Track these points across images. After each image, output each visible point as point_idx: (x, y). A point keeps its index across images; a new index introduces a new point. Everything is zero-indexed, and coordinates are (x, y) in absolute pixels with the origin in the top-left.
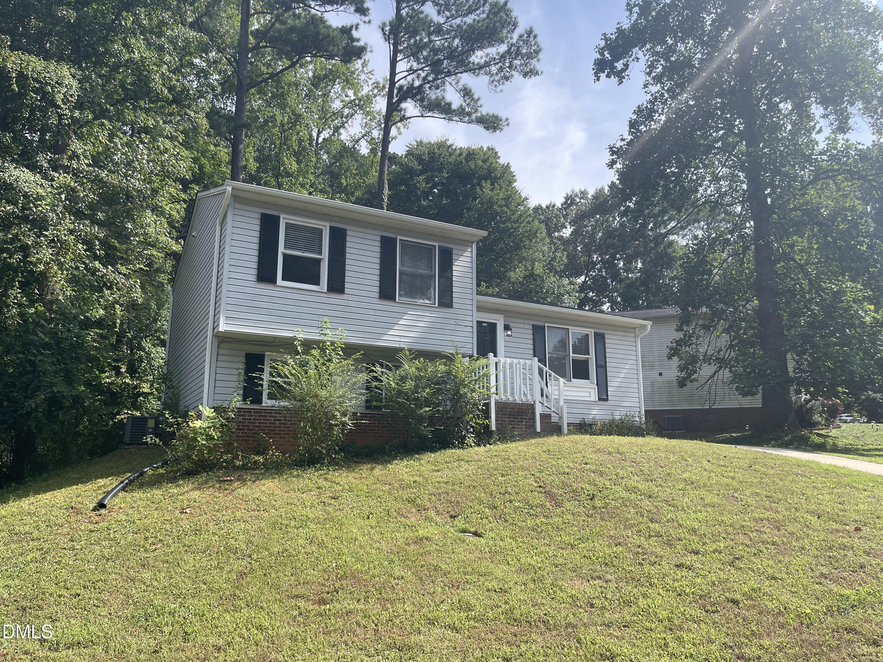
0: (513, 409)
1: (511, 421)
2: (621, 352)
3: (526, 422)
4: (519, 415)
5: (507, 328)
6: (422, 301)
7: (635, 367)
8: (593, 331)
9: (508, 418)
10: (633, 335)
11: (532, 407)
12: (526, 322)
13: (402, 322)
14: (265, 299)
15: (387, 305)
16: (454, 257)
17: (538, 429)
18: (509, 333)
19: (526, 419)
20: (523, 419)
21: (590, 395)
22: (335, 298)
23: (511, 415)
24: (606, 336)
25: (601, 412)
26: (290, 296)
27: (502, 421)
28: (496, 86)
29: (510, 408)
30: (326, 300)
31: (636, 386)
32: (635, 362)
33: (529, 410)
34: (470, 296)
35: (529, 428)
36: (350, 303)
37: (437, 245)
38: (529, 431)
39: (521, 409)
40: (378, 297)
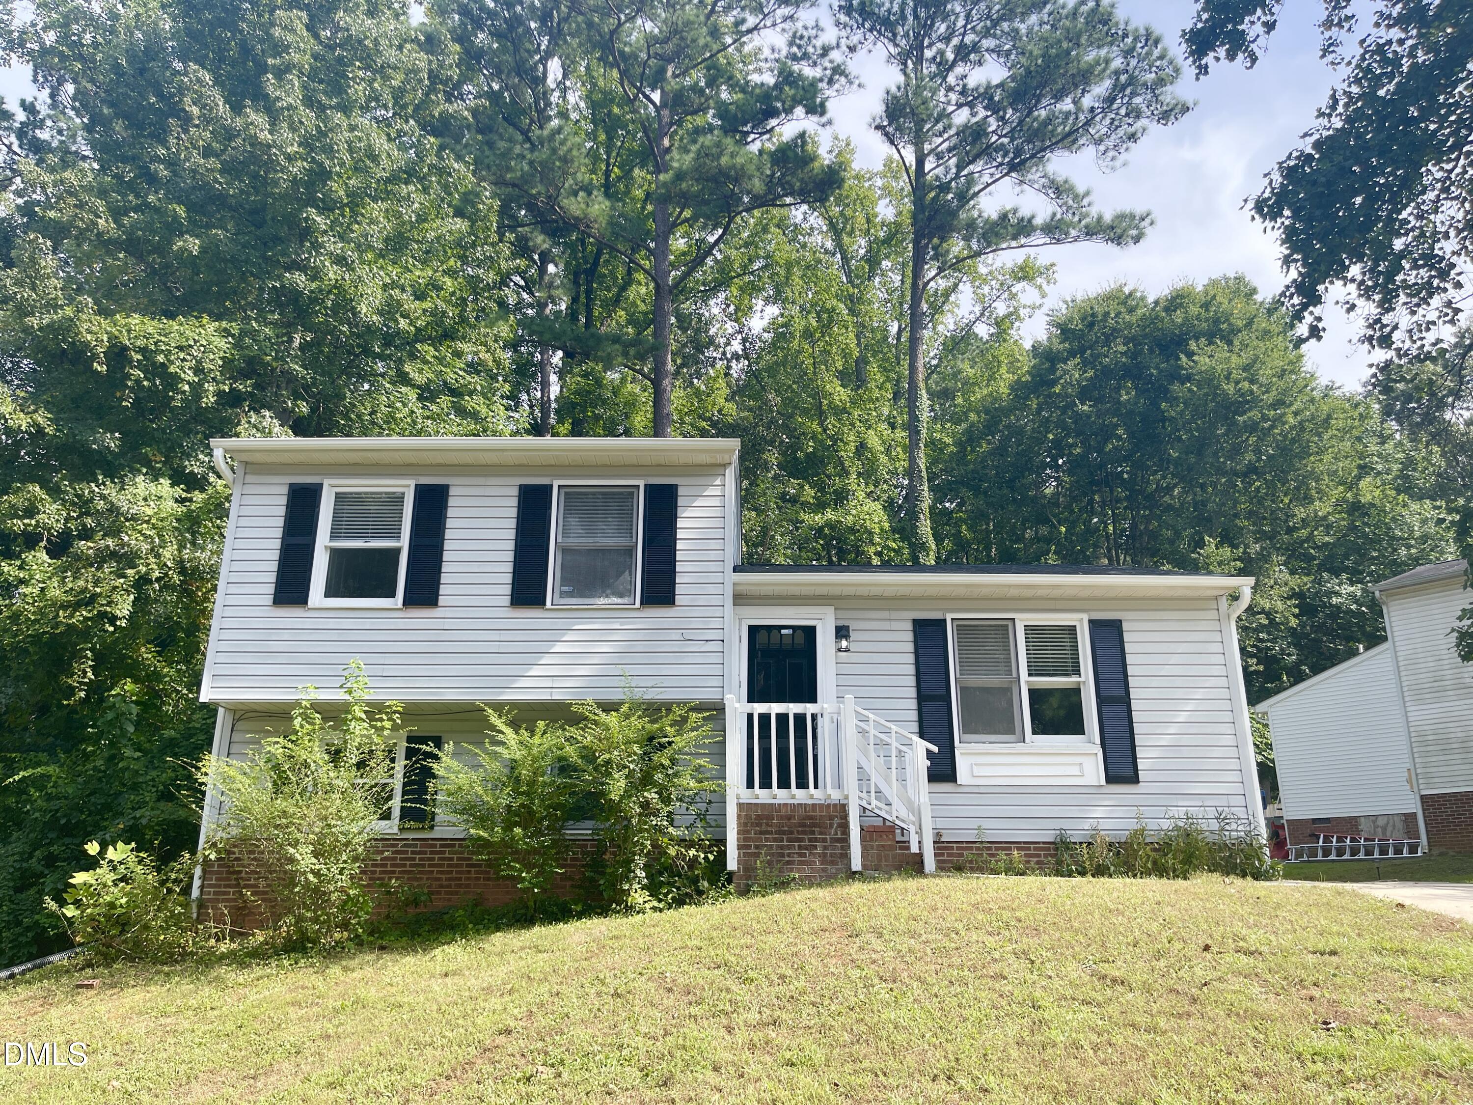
0: (789, 818)
1: (782, 847)
2: (1175, 659)
3: (825, 848)
4: (804, 833)
5: (842, 632)
6: (606, 601)
7: (1225, 693)
8: (1085, 617)
9: (775, 840)
10: (1213, 614)
11: (842, 810)
12: (895, 615)
13: (558, 648)
14: (286, 635)
15: (529, 616)
16: (681, 502)
17: (856, 864)
18: (844, 643)
19: (824, 840)
20: (816, 840)
21: (1081, 770)
22: (421, 617)
23: (784, 833)
24: (1125, 626)
25: (1120, 812)
26: (332, 623)
27: (757, 847)
28: (1113, 159)
29: (781, 817)
30: (400, 623)
31: (1230, 740)
32: (1223, 682)
33: (831, 818)
34: (719, 578)
35: (833, 863)
36: (448, 624)
37: (641, 484)
38: (831, 869)
39: (811, 818)
40: (508, 603)
